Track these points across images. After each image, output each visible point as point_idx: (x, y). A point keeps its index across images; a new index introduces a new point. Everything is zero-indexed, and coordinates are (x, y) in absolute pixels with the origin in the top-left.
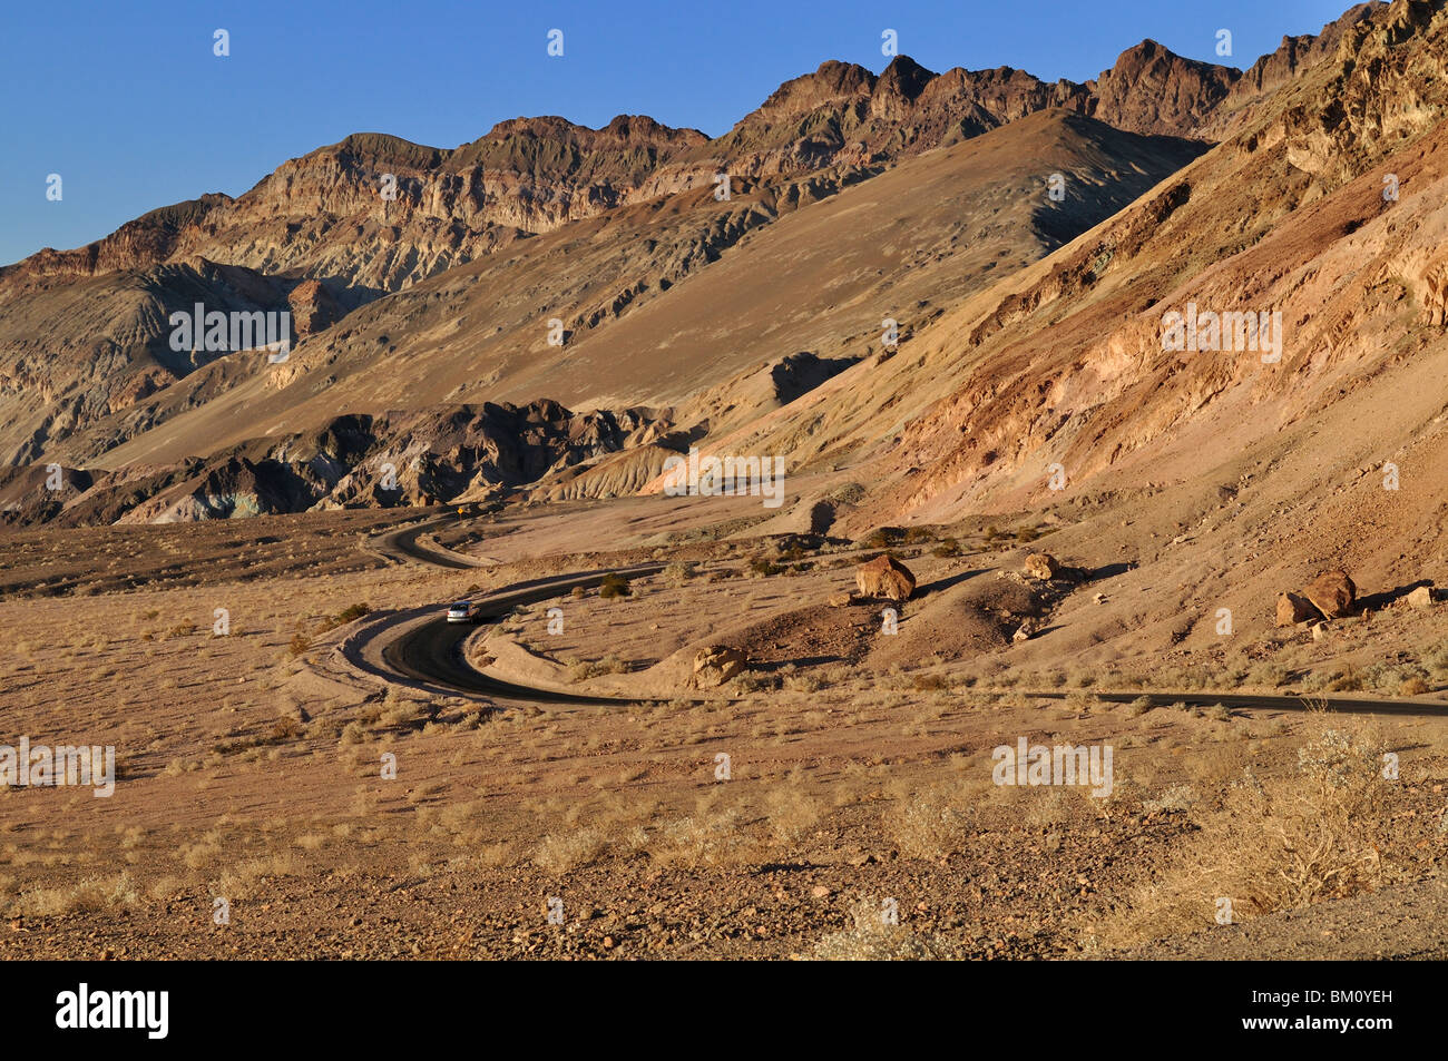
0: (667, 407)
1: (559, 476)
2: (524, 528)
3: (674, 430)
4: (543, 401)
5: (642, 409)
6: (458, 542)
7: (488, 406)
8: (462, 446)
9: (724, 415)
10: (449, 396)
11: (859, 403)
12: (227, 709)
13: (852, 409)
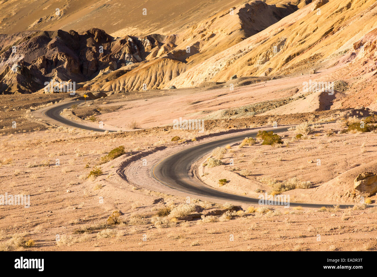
0: (172, 34)
1: (106, 77)
2: (126, 107)
3: (177, 49)
4: (95, 30)
5: (156, 36)
6: (88, 115)
7: (60, 32)
8: (44, 57)
9: (208, 39)
10: (32, 25)
11: (308, 32)
12: (70, 208)
13: (304, 35)
